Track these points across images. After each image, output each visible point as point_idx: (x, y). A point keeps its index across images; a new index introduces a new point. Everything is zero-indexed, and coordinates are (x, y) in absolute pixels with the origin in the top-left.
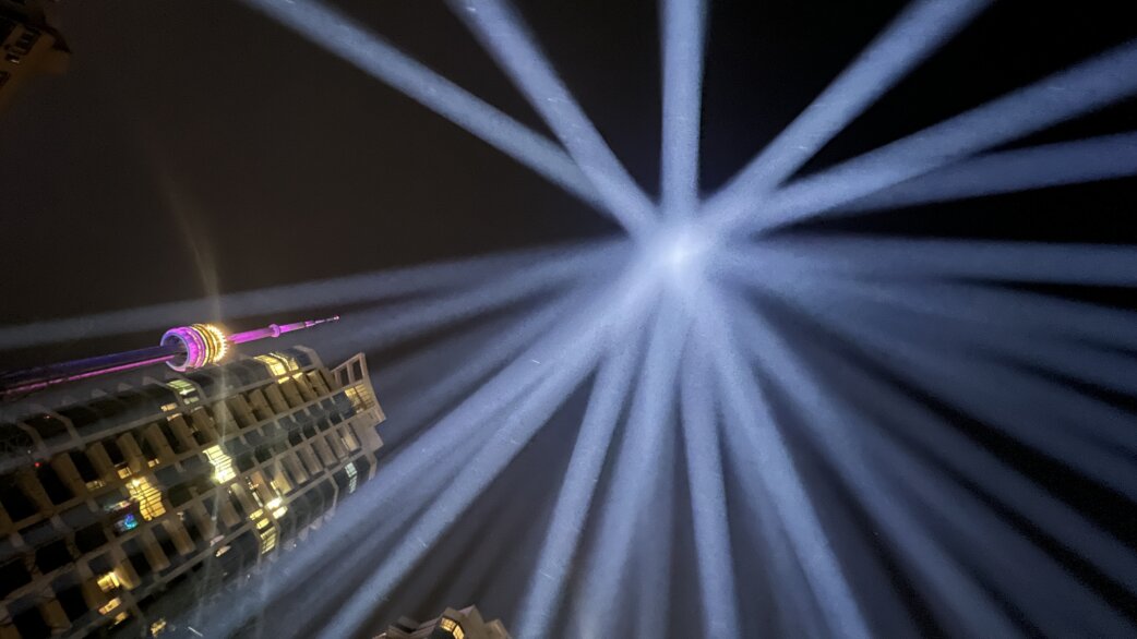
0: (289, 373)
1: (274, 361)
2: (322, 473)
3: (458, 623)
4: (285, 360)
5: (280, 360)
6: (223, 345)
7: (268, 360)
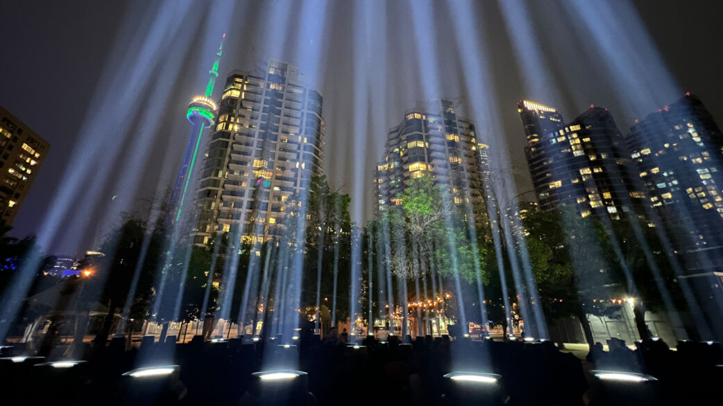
0: (241, 90)
1: (230, 92)
2: (303, 113)
3: (414, 113)
4: (232, 87)
5: (231, 89)
6: (209, 101)
7: (228, 94)
